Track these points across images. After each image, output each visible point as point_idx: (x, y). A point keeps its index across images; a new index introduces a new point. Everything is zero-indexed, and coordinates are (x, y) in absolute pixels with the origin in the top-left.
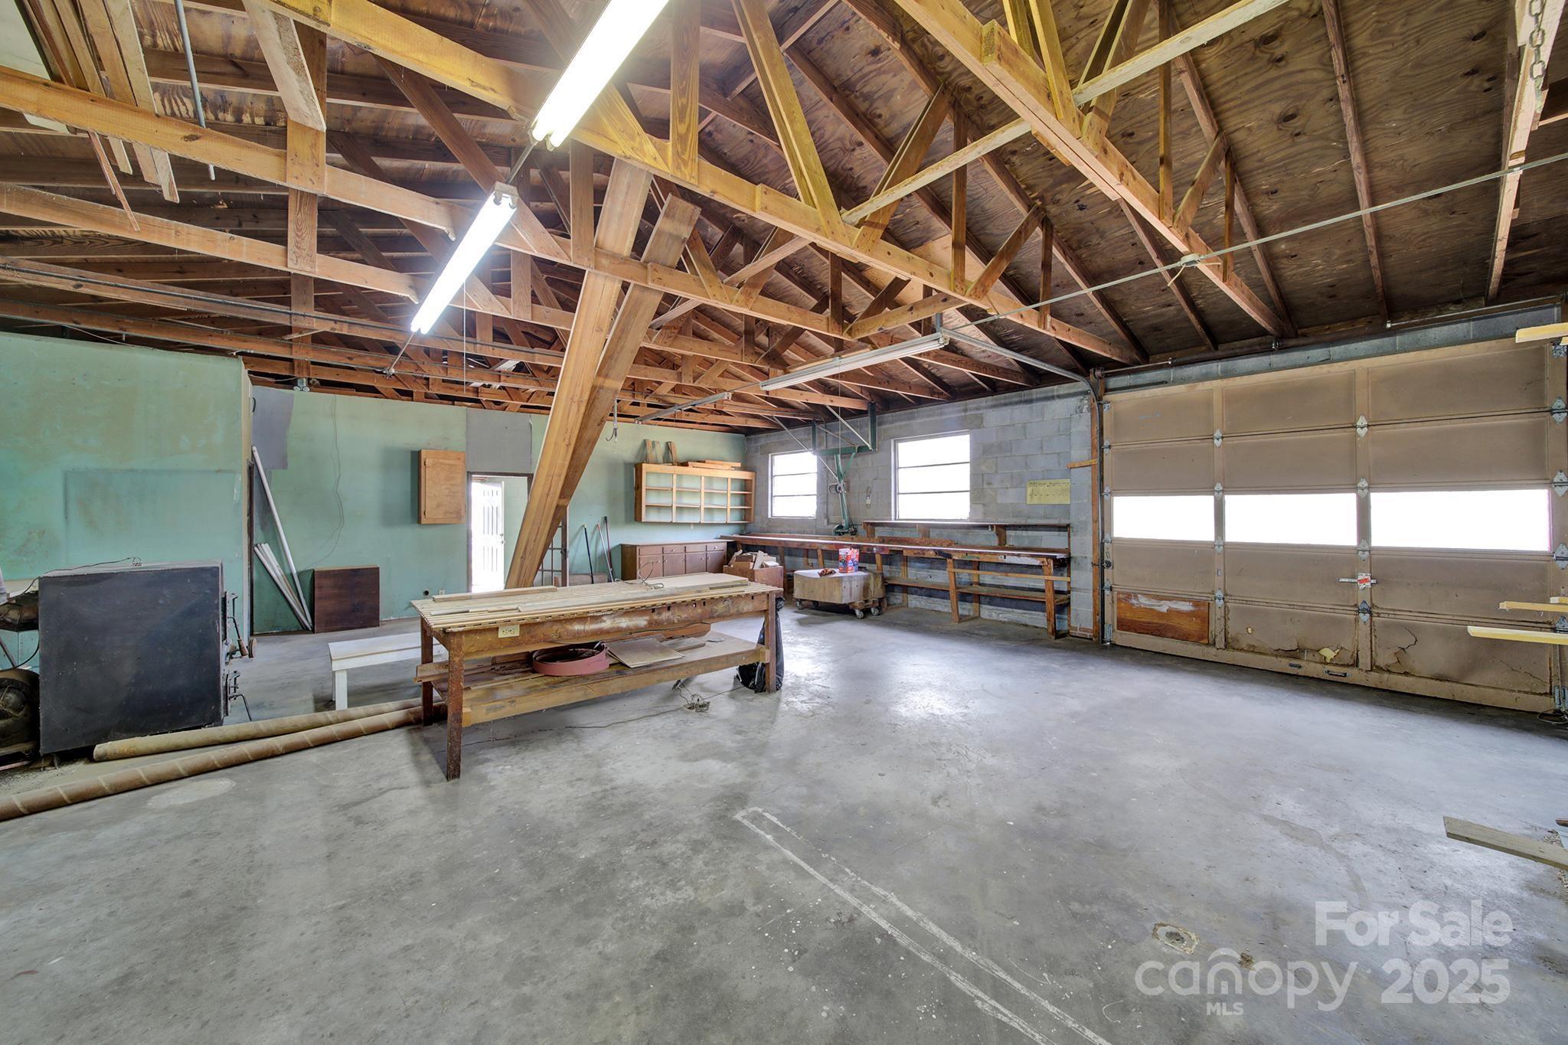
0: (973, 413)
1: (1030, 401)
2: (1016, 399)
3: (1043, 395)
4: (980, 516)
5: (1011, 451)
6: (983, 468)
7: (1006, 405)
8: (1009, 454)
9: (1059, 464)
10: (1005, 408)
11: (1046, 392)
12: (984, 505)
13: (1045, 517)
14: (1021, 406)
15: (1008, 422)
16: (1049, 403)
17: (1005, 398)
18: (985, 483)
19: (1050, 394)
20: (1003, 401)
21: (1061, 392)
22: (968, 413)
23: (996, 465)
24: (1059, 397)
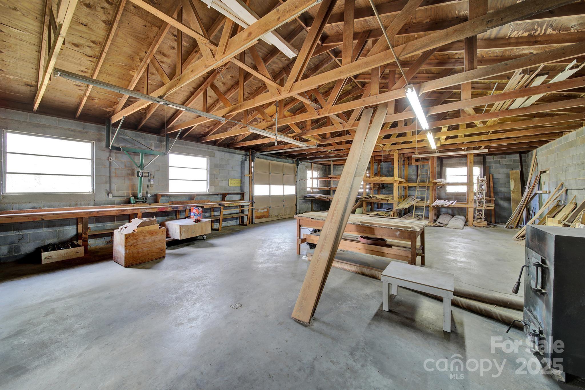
0: (211, 150)
1: (230, 152)
2: (225, 150)
3: (233, 152)
4: (213, 190)
5: (224, 168)
6: (215, 172)
7: (222, 151)
8: (223, 169)
9: (237, 174)
10: (222, 152)
11: (234, 151)
12: (215, 186)
13: (233, 191)
14: (227, 153)
15: (223, 157)
16: (235, 155)
17: (222, 149)
18: (215, 178)
19: (235, 152)
20: (222, 150)
21: (238, 153)
22: (209, 150)
23: (219, 172)
24: (237, 154)
